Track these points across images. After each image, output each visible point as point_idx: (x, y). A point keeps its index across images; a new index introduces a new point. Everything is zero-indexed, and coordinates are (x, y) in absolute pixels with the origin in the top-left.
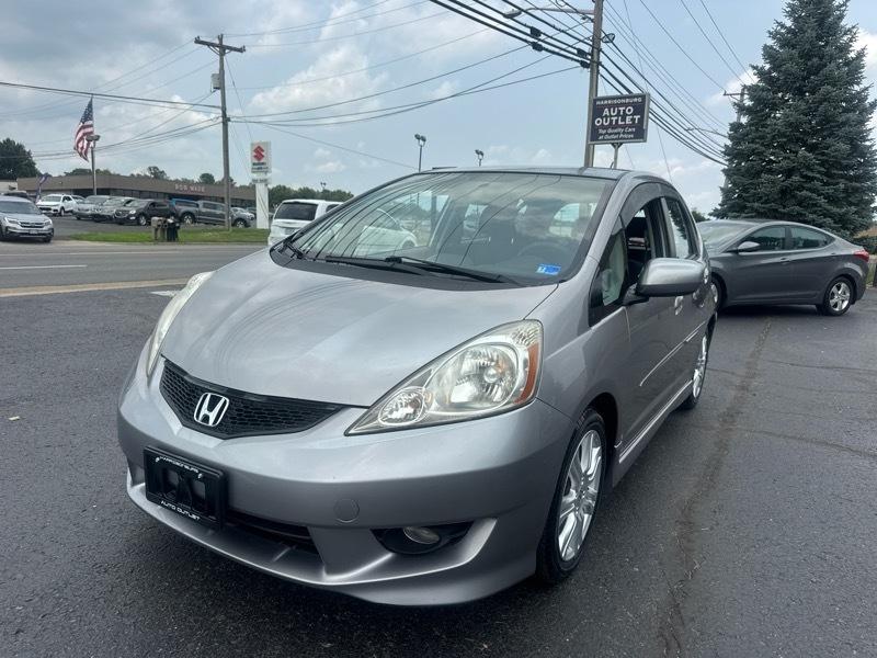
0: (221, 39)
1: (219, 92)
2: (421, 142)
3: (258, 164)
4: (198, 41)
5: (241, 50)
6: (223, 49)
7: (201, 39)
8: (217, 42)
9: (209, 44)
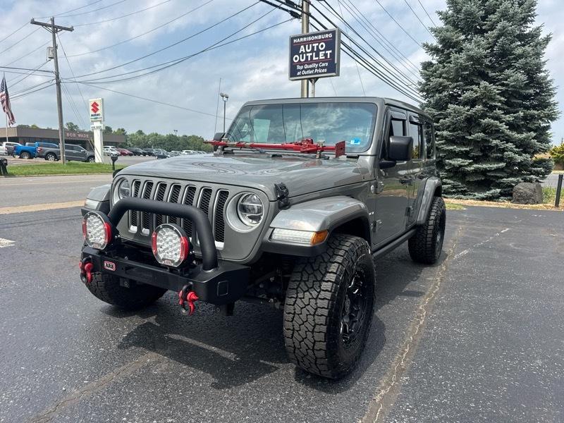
0: (53, 20)
1: (52, 60)
2: (225, 99)
3: (95, 115)
4: (33, 22)
5: (71, 30)
6: (55, 29)
7: (35, 20)
8: (50, 23)
9: (43, 25)
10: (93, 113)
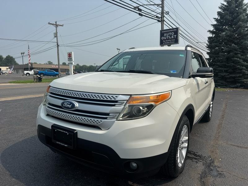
0: (56, 23)
1: (56, 38)
4: (49, 23)
5: (62, 26)
6: (57, 26)
7: (50, 23)
9: (52, 24)
10: (69, 58)
